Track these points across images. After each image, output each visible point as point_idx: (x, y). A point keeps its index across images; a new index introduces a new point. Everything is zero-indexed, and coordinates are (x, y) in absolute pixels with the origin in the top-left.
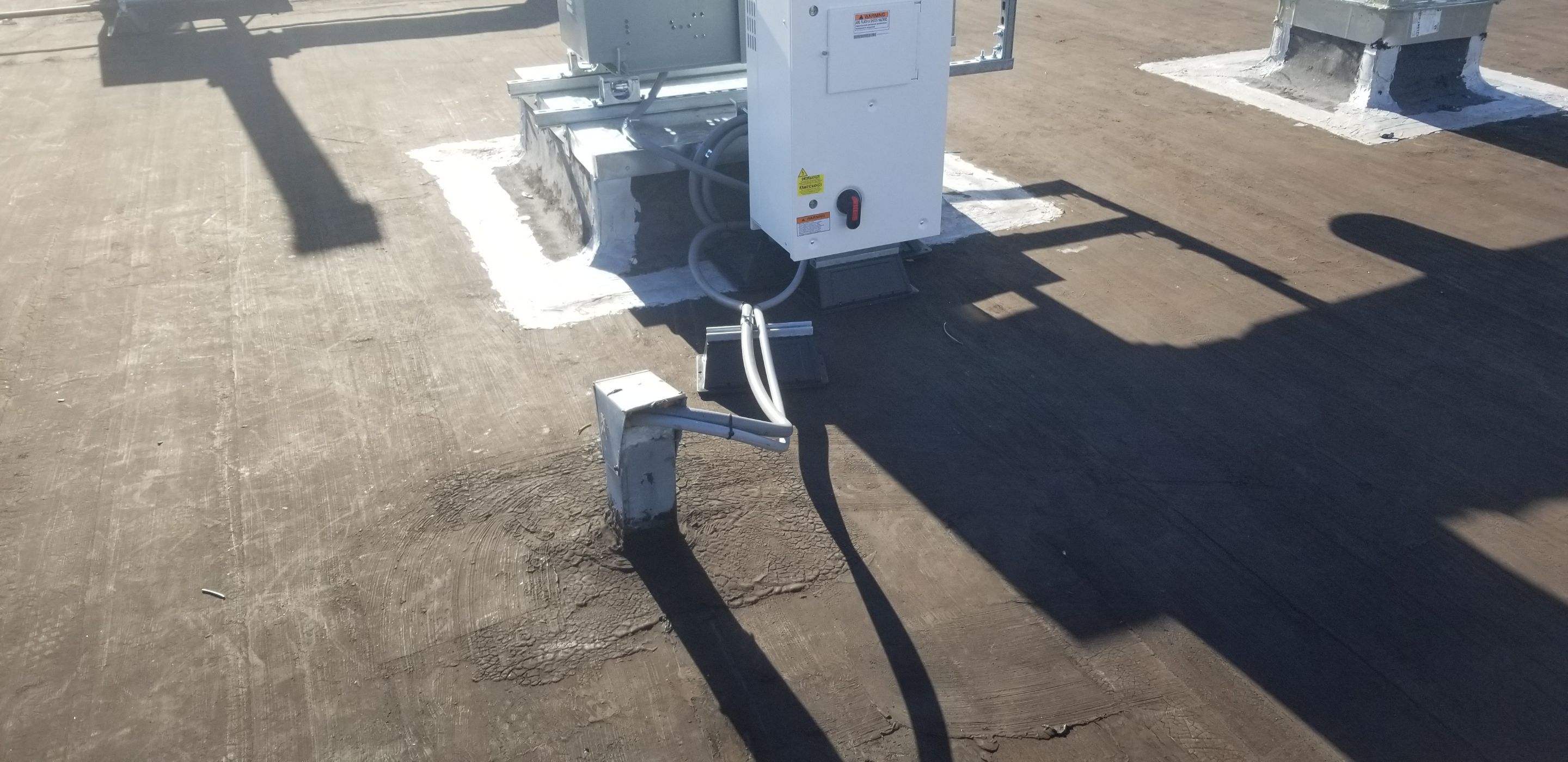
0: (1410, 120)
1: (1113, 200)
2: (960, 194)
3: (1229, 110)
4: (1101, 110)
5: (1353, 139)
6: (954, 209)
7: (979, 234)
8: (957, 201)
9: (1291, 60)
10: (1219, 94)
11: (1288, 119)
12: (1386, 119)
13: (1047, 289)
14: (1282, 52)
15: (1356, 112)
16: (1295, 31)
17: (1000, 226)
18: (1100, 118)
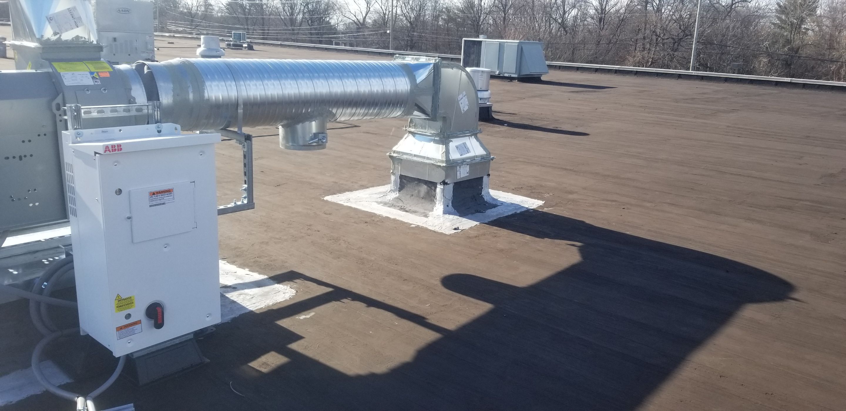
0: (464, 219)
1: (324, 280)
2: (230, 287)
3: (376, 220)
4: (307, 225)
5: (440, 231)
6: (227, 298)
7: (246, 313)
8: (228, 292)
9: (402, 191)
10: (369, 211)
11: (406, 223)
12: (453, 220)
13: (294, 346)
14: (397, 188)
15: (439, 216)
16: (402, 177)
17: (259, 306)
18: (308, 230)
